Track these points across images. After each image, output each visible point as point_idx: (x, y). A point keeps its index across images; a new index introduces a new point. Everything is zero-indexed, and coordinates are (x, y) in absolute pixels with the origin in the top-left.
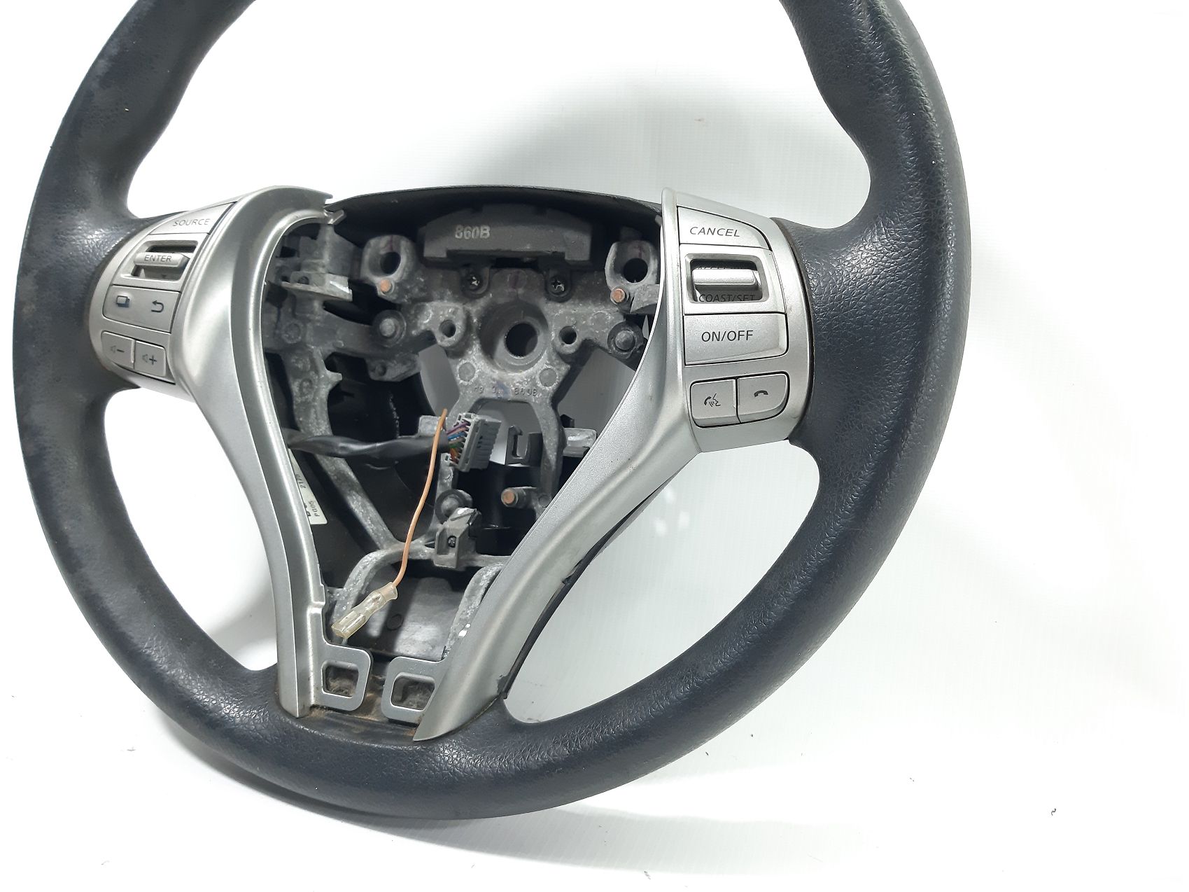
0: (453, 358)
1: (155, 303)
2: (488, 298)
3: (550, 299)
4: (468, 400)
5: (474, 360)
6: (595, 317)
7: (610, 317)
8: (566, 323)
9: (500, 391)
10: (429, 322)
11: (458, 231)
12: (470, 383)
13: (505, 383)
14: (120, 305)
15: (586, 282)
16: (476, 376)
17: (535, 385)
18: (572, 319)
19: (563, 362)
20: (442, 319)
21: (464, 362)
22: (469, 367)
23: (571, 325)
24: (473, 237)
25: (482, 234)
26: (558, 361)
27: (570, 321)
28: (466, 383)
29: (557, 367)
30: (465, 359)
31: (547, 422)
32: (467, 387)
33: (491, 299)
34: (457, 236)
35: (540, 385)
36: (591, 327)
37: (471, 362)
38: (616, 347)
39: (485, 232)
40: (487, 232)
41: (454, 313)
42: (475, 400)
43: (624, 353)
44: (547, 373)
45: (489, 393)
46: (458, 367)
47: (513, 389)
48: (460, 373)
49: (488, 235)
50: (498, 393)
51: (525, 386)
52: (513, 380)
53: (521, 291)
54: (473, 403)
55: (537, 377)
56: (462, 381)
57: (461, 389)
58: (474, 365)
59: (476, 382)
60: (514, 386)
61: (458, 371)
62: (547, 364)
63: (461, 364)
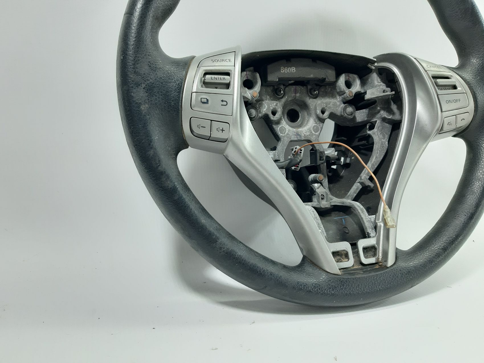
0: (276, 125)
1: (222, 101)
2: (285, 99)
3: (311, 98)
4: (286, 142)
5: (285, 125)
6: (333, 103)
7: (338, 103)
8: (323, 107)
9: (298, 136)
10: (266, 110)
11: (282, 70)
12: (285, 135)
13: (299, 133)
14: (204, 103)
15: (323, 90)
16: (287, 132)
17: (311, 132)
18: (325, 105)
19: (320, 122)
20: (272, 108)
21: (280, 126)
22: (283, 128)
23: (324, 107)
24: (289, 72)
25: (292, 71)
26: (318, 122)
27: (324, 106)
28: (283, 135)
29: (319, 125)
30: (281, 125)
31: (319, 147)
32: (284, 136)
33: (286, 99)
34: (281, 72)
35: (313, 132)
36: (332, 107)
37: (284, 126)
38: (347, 114)
39: (293, 70)
40: (294, 69)
41: (276, 105)
42: (288, 142)
43: (350, 116)
44: (315, 128)
45: (294, 138)
46: (279, 129)
47: (303, 135)
48: (280, 131)
49: (295, 71)
50: (297, 138)
51: (308, 134)
52: (302, 131)
53: (298, 95)
54: (288, 143)
55: (312, 129)
56: (281, 134)
57: (281, 138)
58: (285, 127)
59: (288, 134)
60: (303, 134)
61: (279, 130)
62: (314, 124)
63: (279, 127)
